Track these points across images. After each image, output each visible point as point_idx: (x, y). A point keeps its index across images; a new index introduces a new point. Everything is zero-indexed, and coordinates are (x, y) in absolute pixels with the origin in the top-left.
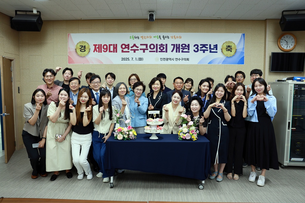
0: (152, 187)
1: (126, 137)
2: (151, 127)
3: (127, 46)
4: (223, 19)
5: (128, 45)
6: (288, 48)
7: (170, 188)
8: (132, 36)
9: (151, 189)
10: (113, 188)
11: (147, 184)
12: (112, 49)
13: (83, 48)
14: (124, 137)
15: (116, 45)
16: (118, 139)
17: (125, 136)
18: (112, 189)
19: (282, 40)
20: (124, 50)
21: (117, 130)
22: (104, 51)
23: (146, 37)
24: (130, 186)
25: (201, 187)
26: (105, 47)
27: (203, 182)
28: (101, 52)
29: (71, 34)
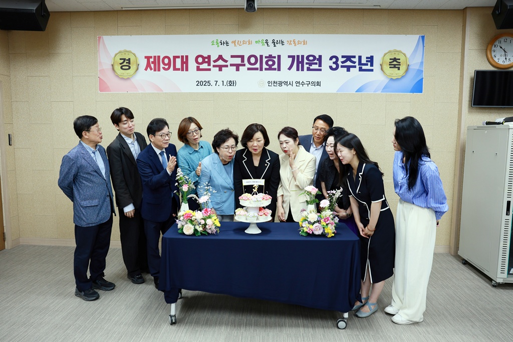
0: (248, 325)
1: (200, 229)
2: (249, 210)
3: (207, 59)
4: (384, 8)
5: (209, 57)
6: (507, 63)
7: (282, 326)
8: (215, 41)
9: (248, 328)
10: (177, 325)
11: (240, 318)
12: (178, 65)
13: (126, 63)
14: (196, 230)
15: (187, 57)
16: (184, 234)
17: (197, 227)
18: (174, 327)
19: (495, 46)
20: (202, 67)
21: (183, 215)
22: (164, 68)
23: (242, 43)
24: (207, 320)
25: (342, 324)
26: (166, 61)
27: (346, 315)
28: (159, 70)
29: (104, 37)
